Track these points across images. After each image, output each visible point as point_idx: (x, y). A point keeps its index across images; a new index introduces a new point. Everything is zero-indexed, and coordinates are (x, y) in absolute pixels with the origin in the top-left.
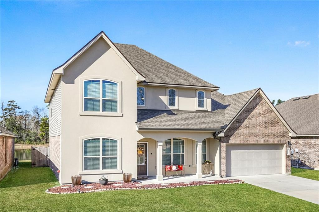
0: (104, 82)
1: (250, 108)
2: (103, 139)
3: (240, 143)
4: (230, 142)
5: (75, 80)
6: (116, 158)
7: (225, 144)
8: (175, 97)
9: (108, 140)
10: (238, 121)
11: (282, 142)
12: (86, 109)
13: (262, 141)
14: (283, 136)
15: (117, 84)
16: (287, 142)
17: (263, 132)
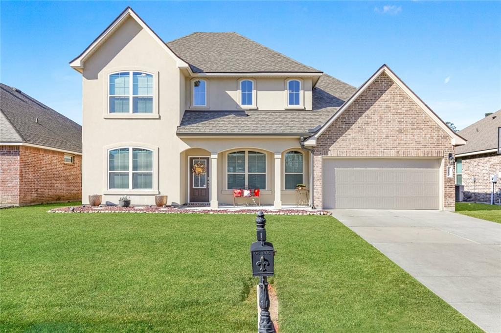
0: (135, 74)
1: (369, 98)
2: (134, 150)
3: (348, 155)
4: (330, 154)
5: (99, 74)
6: (151, 175)
7: (320, 156)
8: (252, 92)
9: (141, 150)
10: (344, 120)
11: (435, 155)
12: (112, 110)
13: (392, 154)
14: (438, 144)
15: (151, 76)
16: (448, 155)
17: (394, 138)
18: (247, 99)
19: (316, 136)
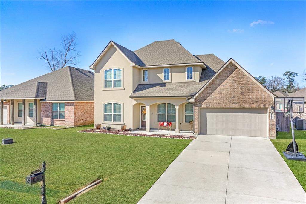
0: (114, 70)
1: (224, 76)
2: (114, 104)
3: (213, 107)
4: (203, 106)
5: (101, 71)
6: (121, 115)
7: (198, 107)
8: (169, 74)
9: (117, 104)
10: (210, 88)
11: (262, 107)
12: (106, 86)
13: (237, 106)
14: (265, 101)
15: (121, 70)
16: (271, 106)
17: (238, 97)
18: (167, 78)
19: (195, 97)
